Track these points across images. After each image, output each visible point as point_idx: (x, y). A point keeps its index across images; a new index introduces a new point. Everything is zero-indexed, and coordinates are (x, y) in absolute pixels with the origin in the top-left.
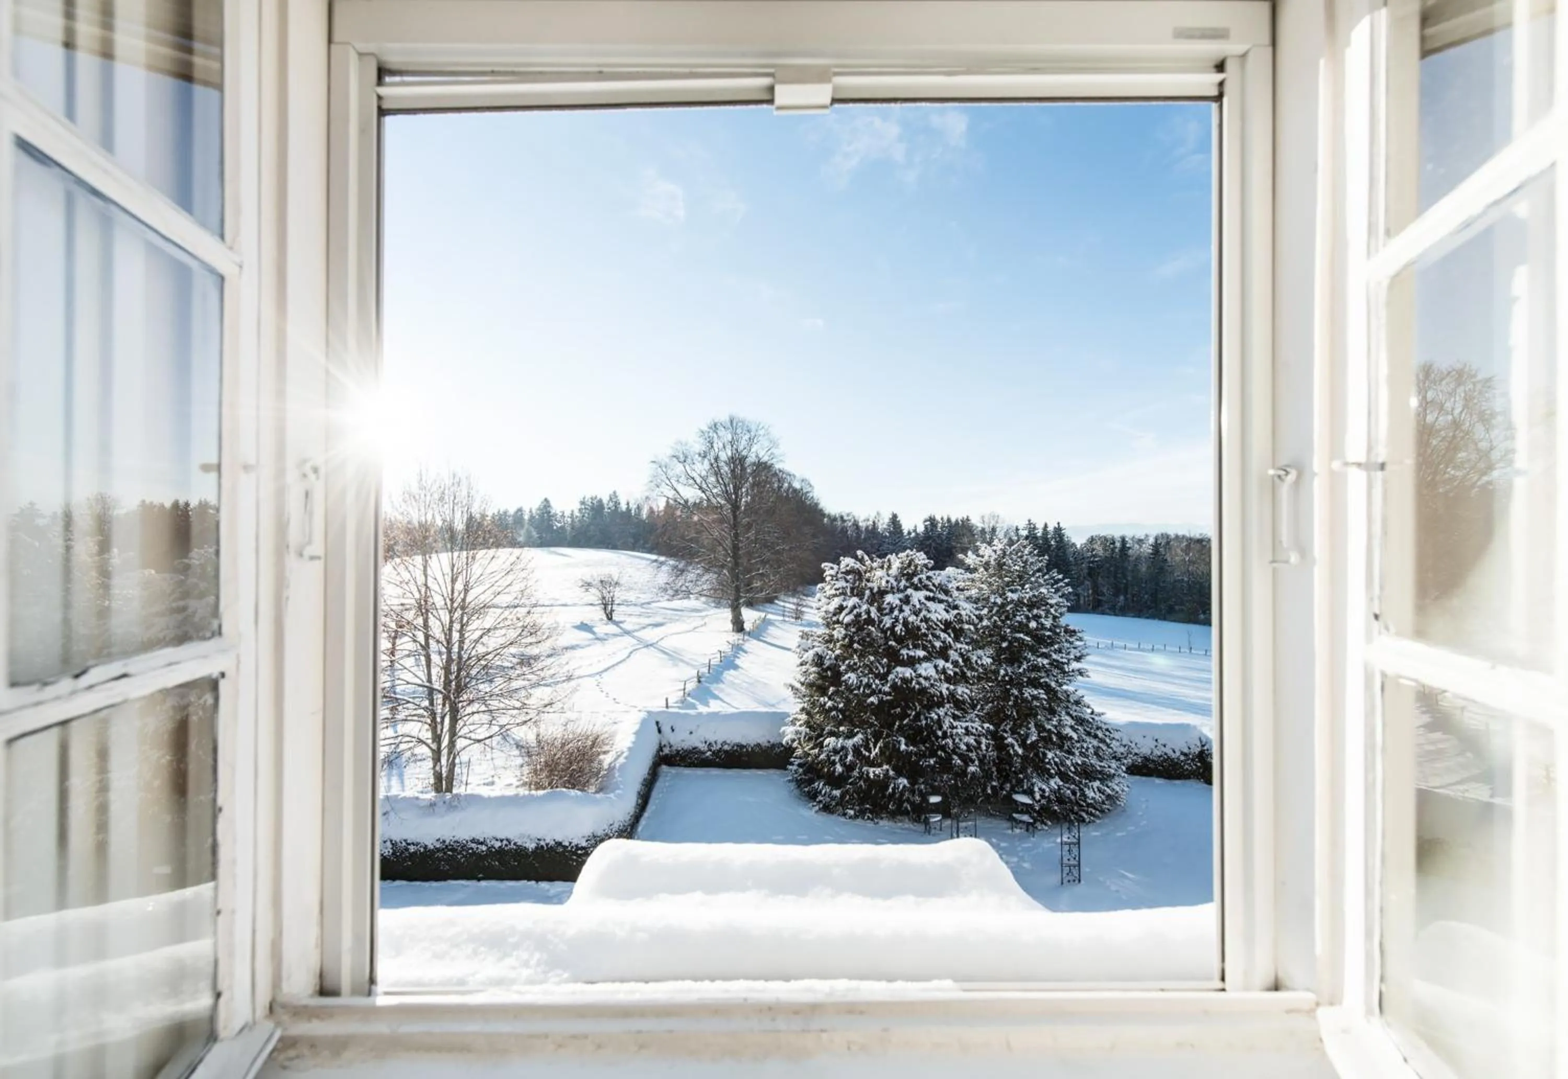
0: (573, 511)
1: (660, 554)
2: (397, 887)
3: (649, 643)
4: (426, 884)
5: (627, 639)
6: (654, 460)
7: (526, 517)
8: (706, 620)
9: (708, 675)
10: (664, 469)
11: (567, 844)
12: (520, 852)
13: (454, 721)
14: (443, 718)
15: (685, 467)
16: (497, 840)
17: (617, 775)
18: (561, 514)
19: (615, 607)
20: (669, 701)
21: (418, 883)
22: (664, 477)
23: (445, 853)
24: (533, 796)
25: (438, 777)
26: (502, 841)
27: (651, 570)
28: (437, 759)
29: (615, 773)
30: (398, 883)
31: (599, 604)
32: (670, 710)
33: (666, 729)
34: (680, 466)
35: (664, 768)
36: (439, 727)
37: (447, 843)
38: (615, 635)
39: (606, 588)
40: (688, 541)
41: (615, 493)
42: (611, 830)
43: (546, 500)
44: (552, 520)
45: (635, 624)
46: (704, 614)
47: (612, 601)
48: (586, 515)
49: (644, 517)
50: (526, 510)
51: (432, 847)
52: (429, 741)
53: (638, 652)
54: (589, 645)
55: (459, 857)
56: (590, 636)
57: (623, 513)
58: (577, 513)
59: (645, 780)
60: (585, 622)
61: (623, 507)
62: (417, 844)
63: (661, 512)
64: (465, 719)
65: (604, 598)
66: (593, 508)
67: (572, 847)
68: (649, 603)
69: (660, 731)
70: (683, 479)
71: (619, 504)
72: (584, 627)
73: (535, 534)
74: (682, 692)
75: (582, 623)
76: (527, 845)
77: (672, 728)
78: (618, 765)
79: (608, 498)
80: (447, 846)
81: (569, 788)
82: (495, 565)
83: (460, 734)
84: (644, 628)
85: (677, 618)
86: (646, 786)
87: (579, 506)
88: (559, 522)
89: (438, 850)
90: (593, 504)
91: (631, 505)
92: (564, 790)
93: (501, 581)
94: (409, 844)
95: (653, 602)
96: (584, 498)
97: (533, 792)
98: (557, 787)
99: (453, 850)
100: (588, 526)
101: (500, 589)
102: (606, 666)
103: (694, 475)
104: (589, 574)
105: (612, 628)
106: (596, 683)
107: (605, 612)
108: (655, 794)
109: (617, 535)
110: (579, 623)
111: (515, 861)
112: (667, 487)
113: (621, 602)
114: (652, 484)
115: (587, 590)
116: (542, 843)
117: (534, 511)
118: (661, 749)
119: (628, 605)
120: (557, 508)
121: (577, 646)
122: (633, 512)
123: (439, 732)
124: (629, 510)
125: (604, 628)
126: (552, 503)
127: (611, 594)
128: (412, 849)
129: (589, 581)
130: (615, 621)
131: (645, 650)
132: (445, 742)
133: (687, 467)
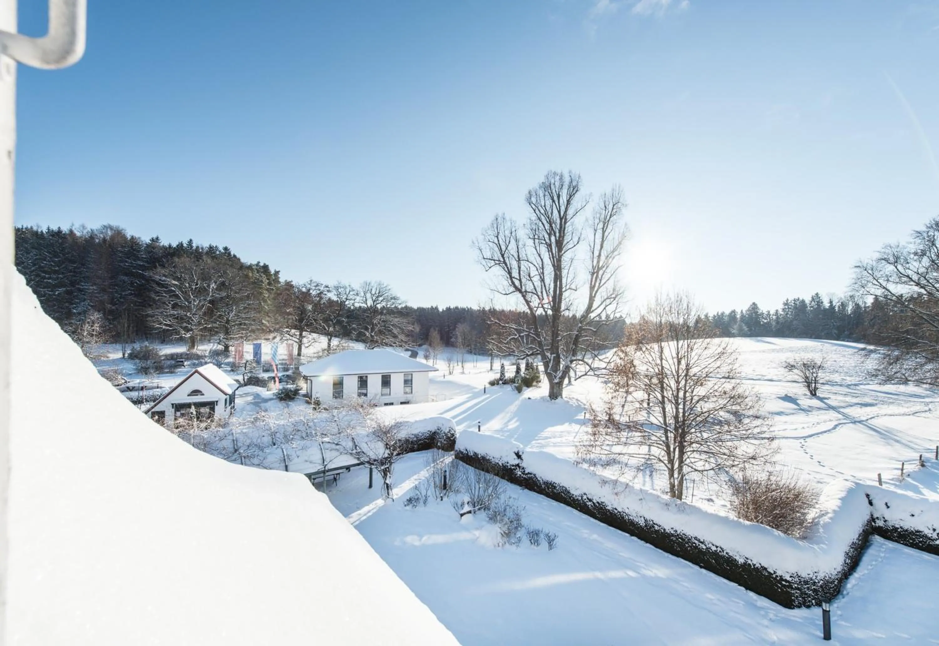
0: (777, 311)
1: (869, 343)
2: (648, 547)
3: (857, 420)
4: (666, 554)
5: (832, 414)
6: (858, 265)
7: (738, 316)
8: (930, 406)
9: (934, 461)
10: (870, 272)
11: (772, 572)
12: (730, 561)
13: (682, 453)
14: (674, 449)
15: (896, 267)
16: (713, 545)
17: (821, 530)
18: (767, 313)
19: (818, 386)
20: (882, 477)
21: (661, 551)
22: (871, 278)
23: (677, 539)
24: (740, 523)
25: (672, 486)
26: (717, 547)
27: (858, 358)
28: (671, 475)
29: (818, 529)
30: (648, 545)
31: (803, 382)
32: (884, 486)
33: (879, 503)
34: (892, 267)
35: (877, 539)
36: (672, 454)
37: (678, 532)
38: (819, 409)
39: (809, 370)
40: (904, 333)
41: (817, 294)
42: (816, 577)
43: (754, 304)
44: (759, 318)
45: (842, 401)
46: (927, 400)
47: (815, 380)
48: (790, 313)
49: (849, 312)
50: (738, 311)
51: (669, 532)
52: (666, 462)
53: (844, 426)
54: (793, 414)
55: (687, 545)
56: (796, 407)
57: (825, 310)
58: (781, 312)
59: (853, 543)
60: (789, 395)
61: (827, 305)
62: (660, 526)
63: (868, 307)
64: (689, 453)
65: (807, 378)
66: (795, 307)
67: (777, 576)
68: (855, 385)
69: (871, 503)
70: (894, 278)
71: (822, 303)
72: (787, 398)
73: (745, 328)
74: (900, 472)
75: (786, 395)
76: (737, 558)
77: (886, 504)
78: (822, 522)
79: (810, 299)
80: (678, 535)
81: (773, 527)
82: (708, 352)
83: (685, 462)
84: (851, 406)
85: (891, 401)
86: (856, 549)
87: (782, 306)
88: (766, 319)
89: (673, 535)
90: (796, 304)
91: (834, 304)
92: (768, 527)
93: (713, 364)
94: (654, 524)
95: (861, 384)
96: (787, 300)
97: (741, 520)
98: (762, 523)
99: (682, 538)
100: (792, 321)
101: (712, 370)
102: (810, 433)
103: (910, 273)
104: (791, 358)
105: (815, 402)
106: (800, 445)
107: (809, 390)
108: (866, 559)
109: (821, 328)
110: (783, 395)
111: (728, 566)
112: (875, 286)
113: (825, 382)
114: (856, 286)
115: (790, 370)
116: (749, 562)
117: (744, 312)
118: (873, 519)
119: (833, 385)
120: (763, 308)
121: (782, 412)
122: (837, 308)
123: (672, 458)
124: (832, 307)
125: (806, 402)
126: (759, 306)
127: (815, 375)
128: (656, 528)
129: (792, 363)
130: (818, 397)
131: (851, 425)
132: (676, 465)
133: (899, 267)
